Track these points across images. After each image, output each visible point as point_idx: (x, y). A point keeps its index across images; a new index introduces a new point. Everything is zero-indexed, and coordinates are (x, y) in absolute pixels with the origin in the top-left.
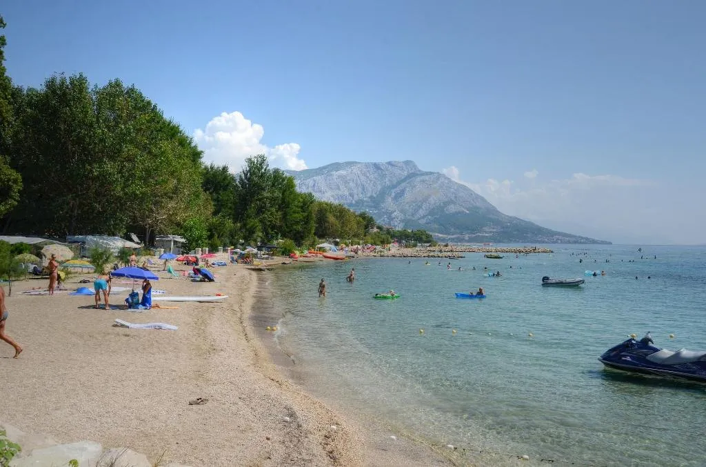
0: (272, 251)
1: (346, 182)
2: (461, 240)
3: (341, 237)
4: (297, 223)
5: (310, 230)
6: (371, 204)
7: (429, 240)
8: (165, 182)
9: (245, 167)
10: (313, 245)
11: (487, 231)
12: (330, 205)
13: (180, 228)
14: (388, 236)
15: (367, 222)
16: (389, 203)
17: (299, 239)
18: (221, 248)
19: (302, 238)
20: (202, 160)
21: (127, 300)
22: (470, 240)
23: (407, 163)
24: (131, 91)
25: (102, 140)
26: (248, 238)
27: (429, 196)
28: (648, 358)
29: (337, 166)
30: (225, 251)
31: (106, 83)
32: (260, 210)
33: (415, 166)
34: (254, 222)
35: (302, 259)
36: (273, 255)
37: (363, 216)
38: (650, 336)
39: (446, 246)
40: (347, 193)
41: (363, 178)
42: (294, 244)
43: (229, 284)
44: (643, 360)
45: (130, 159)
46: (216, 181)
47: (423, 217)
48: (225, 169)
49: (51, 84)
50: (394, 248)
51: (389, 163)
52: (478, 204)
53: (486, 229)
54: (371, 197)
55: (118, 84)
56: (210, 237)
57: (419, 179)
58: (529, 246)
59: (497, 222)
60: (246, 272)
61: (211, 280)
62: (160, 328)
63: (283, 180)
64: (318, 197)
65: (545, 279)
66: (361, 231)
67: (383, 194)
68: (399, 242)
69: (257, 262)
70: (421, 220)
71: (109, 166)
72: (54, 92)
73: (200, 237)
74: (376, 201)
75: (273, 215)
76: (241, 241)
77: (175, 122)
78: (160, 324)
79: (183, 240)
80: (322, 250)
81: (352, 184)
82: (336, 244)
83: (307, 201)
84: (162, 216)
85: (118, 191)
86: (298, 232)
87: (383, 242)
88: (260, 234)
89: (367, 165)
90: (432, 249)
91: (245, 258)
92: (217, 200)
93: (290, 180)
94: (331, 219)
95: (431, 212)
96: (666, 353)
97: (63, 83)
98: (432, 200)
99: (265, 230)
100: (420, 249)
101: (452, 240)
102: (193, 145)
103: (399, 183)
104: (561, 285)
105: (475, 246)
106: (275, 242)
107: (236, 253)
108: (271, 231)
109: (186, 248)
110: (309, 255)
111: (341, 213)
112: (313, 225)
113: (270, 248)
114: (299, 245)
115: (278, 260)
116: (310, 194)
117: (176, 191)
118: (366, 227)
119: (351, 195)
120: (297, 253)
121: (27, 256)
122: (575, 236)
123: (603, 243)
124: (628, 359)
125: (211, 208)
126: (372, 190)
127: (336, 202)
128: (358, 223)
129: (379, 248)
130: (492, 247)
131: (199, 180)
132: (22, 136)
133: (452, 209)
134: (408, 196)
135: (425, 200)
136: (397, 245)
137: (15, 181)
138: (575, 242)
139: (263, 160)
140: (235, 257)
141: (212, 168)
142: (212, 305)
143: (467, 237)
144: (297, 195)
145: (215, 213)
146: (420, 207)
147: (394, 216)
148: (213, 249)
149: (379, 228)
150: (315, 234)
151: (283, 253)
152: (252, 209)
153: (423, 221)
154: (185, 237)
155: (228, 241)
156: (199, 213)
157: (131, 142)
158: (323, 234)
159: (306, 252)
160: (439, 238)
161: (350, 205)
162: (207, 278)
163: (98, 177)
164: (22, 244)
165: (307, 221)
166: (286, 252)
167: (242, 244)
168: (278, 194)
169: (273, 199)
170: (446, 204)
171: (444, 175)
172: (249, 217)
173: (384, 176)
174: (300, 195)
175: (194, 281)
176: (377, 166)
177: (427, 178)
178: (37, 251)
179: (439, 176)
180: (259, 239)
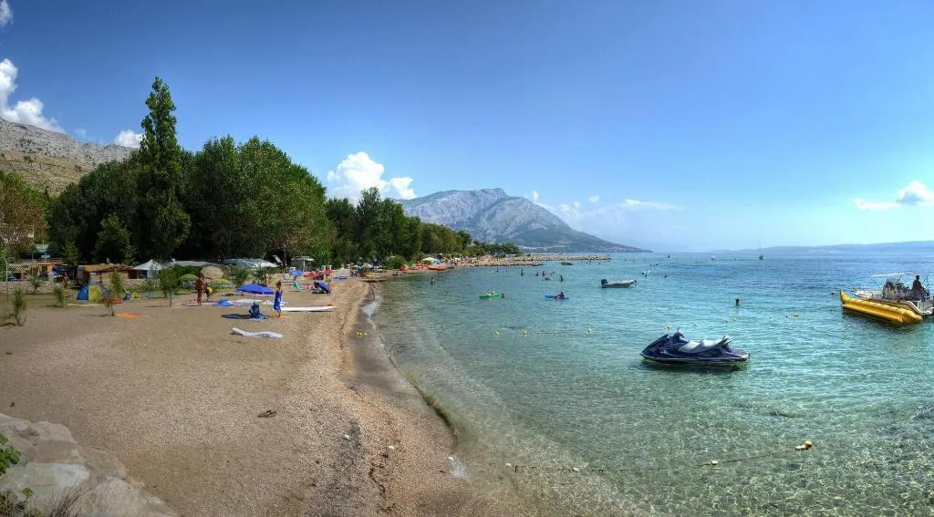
0: (386, 266)
1: (449, 208)
2: (542, 251)
3: (444, 251)
4: (406, 241)
5: (418, 247)
6: (468, 223)
7: (516, 252)
8: (294, 214)
9: (361, 198)
10: (420, 259)
11: (562, 244)
12: (434, 226)
13: (309, 251)
14: (482, 249)
15: (465, 239)
16: (484, 223)
17: (408, 255)
18: (343, 265)
19: (411, 253)
20: (326, 195)
21: (250, 311)
22: (549, 251)
23: (497, 190)
24: (266, 145)
25: (245, 185)
26: (366, 255)
27: (516, 216)
28: (680, 349)
29: (440, 195)
30: (346, 267)
31: (247, 141)
32: (375, 232)
33: (504, 193)
34: (369, 242)
35: (409, 271)
36: (386, 268)
37: (461, 234)
38: (680, 331)
39: (529, 256)
40: (449, 216)
41: (462, 203)
42: (404, 259)
43: (343, 295)
44: (675, 352)
45: (268, 197)
46: (339, 211)
47: (511, 233)
48: (346, 201)
49: (207, 146)
50: (487, 260)
51: (483, 191)
52: (554, 223)
53: (560, 242)
54: (469, 218)
55: (255, 140)
56: (335, 255)
57: (507, 202)
58: (593, 255)
59: (568, 237)
60: (360, 284)
61: (328, 292)
62: (268, 336)
63: (393, 207)
64: (424, 220)
65: (604, 282)
66: (460, 246)
67: (478, 215)
68: (492, 254)
69: (371, 275)
70: (510, 235)
71: (252, 204)
72: (211, 152)
73: (325, 257)
74: (474, 222)
75: (386, 236)
76: (361, 258)
77: (303, 166)
78: (268, 333)
79: (312, 260)
80: (428, 263)
81: (453, 209)
82: (440, 257)
83: (414, 224)
84: (294, 241)
85: (259, 224)
86: (408, 249)
87: (478, 255)
88: (375, 252)
89: (465, 192)
90: (519, 258)
91: (362, 273)
92: (340, 226)
93: (399, 207)
94: (435, 237)
95: (518, 230)
96: (692, 345)
97: (216, 143)
98: (518, 220)
99: (379, 249)
100: (508, 260)
101: (534, 251)
102: (318, 183)
103: (491, 207)
104: (617, 286)
105: (552, 256)
106: (388, 258)
107: (355, 268)
108: (384, 249)
109: (314, 266)
110: (416, 268)
111: (442, 232)
112: (420, 243)
113: (384, 263)
114: (408, 260)
115: (390, 273)
116: (417, 219)
117: (304, 221)
118: (465, 242)
119: (454, 217)
120: (407, 267)
121: (189, 276)
122: (626, 247)
123: (645, 251)
124: (665, 352)
125: (335, 232)
126: (470, 212)
127: (438, 224)
128: (458, 239)
129: (474, 259)
130: (565, 256)
131: (324, 211)
132: (191, 187)
133: (534, 226)
134: (499, 217)
135: (513, 219)
136: (489, 256)
137: (186, 221)
138: (627, 251)
139: (375, 191)
140: (354, 271)
141: (335, 201)
142: (321, 314)
143: (545, 249)
144: (405, 219)
145: (339, 236)
146: (509, 225)
147: (489, 233)
148: (336, 266)
149: (476, 243)
150: (422, 250)
151: (395, 268)
152: (367, 232)
153: (510, 237)
154: (312, 257)
155: (348, 258)
156: (326, 237)
157: (268, 184)
158: (428, 250)
159: (414, 265)
160: (525, 250)
161: (452, 225)
162: (325, 291)
163: (243, 214)
164: (190, 267)
165: (414, 239)
166: (398, 266)
167: (361, 261)
168: (388, 218)
169: (384, 223)
170: (529, 223)
171: (527, 200)
172: (364, 238)
173: (478, 201)
174: (408, 219)
175: (315, 293)
176: (473, 193)
177: (513, 201)
178: (198, 272)
179: (524, 200)
180: (374, 257)
